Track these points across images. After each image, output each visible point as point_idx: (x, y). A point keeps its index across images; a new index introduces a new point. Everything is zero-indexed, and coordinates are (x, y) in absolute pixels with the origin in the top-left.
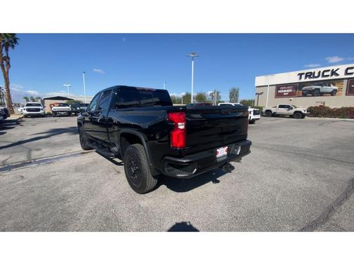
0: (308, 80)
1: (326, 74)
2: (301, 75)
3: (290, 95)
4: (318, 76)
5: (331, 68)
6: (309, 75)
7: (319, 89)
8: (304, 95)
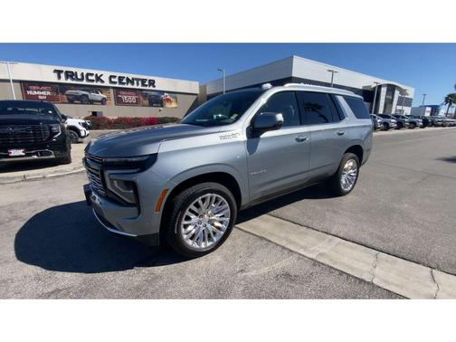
0: (69, 81)
1: (90, 78)
2: (59, 72)
4: (82, 79)
5: (95, 72)
6: (69, 75)
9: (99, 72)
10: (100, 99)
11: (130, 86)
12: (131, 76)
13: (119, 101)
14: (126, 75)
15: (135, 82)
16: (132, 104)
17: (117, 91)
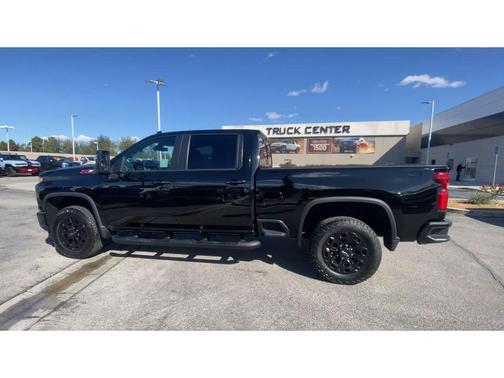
0: (276, 136)
1: (290, 131)
2: (269, 129)
4: (284, 133)
5: (294, 126)
6: (276, 131)
7: (284, 146)
9: (297, 126)
10: (294, 149)
11: (323, 134)
12: (324, 125)
13: (311, 150)
14: (320, 125)
15: (329, 130)
16: (322, 152)
17: (311, 140)
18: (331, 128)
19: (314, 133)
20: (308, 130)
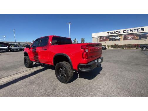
0: (111, 35)
1: (117, 32)
2: (108, 33)
3: (105, 40)
4: (114, 34)
6: (111, 33)
7: (114, 38)
8: (110, 40)
9: (119, 30)
10: (118, 39)
11: (131, 32)
12: (132, 29)
13: (125, 39)
14: (130, 29)
15: (134, 31)
16: (131, 39)
17: (125, 35)
18: (135, 29)
19: (127, 32)
20: (124, 32)
